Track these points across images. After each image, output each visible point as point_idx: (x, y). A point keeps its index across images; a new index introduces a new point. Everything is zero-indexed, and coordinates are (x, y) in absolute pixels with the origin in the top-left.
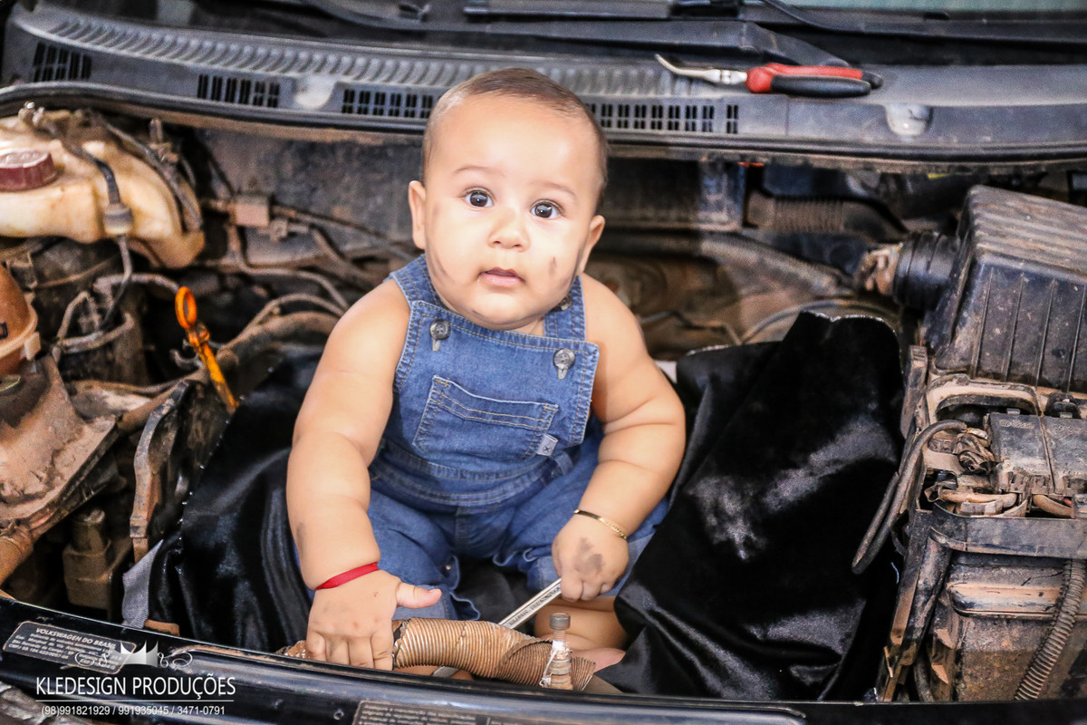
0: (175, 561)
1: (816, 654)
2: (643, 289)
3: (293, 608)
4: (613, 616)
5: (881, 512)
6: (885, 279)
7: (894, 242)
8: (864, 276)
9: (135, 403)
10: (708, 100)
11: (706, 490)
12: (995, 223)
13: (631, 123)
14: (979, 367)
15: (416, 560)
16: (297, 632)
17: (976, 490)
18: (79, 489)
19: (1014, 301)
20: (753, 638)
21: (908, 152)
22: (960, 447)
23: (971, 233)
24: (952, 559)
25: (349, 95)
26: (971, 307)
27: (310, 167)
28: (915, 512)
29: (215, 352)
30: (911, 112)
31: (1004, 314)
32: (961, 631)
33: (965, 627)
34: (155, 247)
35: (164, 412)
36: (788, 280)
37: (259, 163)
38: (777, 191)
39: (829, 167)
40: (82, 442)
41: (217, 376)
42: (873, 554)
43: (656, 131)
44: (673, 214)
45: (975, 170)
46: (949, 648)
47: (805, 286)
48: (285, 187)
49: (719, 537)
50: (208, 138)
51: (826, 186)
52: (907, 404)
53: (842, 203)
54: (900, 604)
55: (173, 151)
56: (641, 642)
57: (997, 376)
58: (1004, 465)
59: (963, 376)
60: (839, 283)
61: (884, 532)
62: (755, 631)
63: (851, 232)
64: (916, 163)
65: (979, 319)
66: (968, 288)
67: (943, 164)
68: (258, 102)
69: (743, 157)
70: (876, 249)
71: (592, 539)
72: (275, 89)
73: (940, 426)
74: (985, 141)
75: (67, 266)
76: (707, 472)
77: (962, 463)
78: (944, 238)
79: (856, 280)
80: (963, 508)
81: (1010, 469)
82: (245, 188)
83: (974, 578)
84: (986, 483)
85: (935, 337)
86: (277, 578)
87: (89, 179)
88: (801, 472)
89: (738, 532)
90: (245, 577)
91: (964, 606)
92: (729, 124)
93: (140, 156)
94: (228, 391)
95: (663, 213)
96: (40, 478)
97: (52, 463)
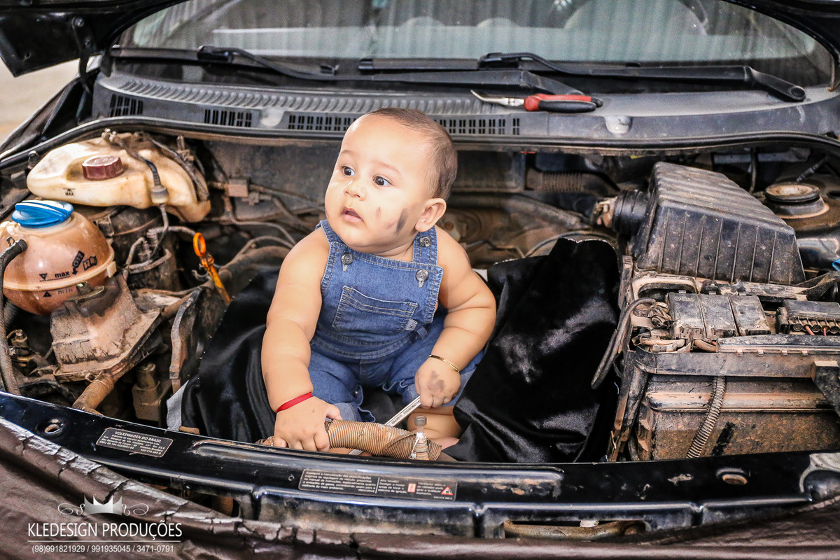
0: (195, 391)
1: (572, 436)
2: (467, 228)
3: (266, 418)
4: (453, 417)
5: (607, 353)
6: (608, 218)
7: (613, 196)
8: (596, 217)
9: (170, 301)
10: (502, 116)
11: (506, 343)
12: (670, 183)
13: (457, 131)
14: (662, 267)
15: (337, 389)
16: (268, 432)
17: (661, 338)
18: (140, 350)
19: (682, 228)
20: (534, 428)
21: (619, 143)
22: (652, 313)
23: (656, 189)
24: (649, 377)
25: (292, 118)
26: (657, 232)
27: (271, 162)
28: (627, 351)
29: (217, 270)
30: (620, 120)
31: (676, 236)
32: (654, 420)
33: (657, 418)
34: (182, 211)
35: (188, 305)
36: (552, 221)
37: (241, 160)
38: (544, 169)
39: (573, 153)
40: (142, 324)
41: (219, 284)
42: (603, 377)
43: (472, 134)
44: (484, 183)
45: (658, 153)
46: (648, 430)
47: (562, 224)
48: (257, 174)
49: (514, 370)
50: (211, 147)
51: (572, 164)
52: (621, 290)
53: (581, 174)
54: (619, 405)
55: (191, 154)
56: (469, 432)
57: (673, 272)
58: (677, 323)
59: (653, 272)
60: (582, 221)
61: (609, 363)
62: (535, 424)
63: (587, 192)
64: (624, 149)
65: (662, 239)
66: (655, 221)
67: (639, 150)
68: (239, 124)
69: (523, 148)
70: (602, 200)
71: (438, 372)
72: (249, 116)
73: (640, 301)
74: (662, 136)
75: (131, 223)
76: (506, 333)
77: (653, 322)
78: (641, 192)
79: (592, 219)
80: (654, 349)
81: (681, 325)
82: (234, 175)
83: (661, 389)
84: (668, 333)
85: (637, 251)
86: (256, 400)
87: (142, 172)
88: (561, 331)
89: (525, 367)
90: (238, 400)
91: (656, 405)
92: (514, 129)
93: (172, 158)
94: (226, 293)
95: (478, 183)
96: (117, 346)
97: (124, 337)
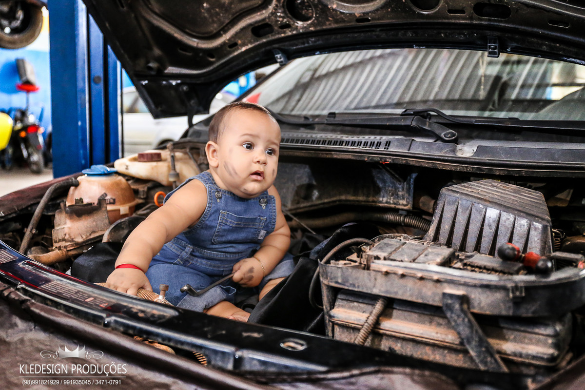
10: (380, 140)
19: (454, 211)
31: (450, 218)
65: (438, 220)
69: (381, 159)
92: (386, 147)
96: (82, 237)
97: (90, 235)
